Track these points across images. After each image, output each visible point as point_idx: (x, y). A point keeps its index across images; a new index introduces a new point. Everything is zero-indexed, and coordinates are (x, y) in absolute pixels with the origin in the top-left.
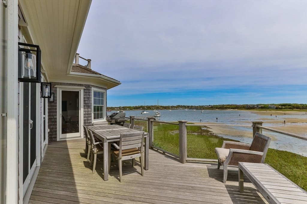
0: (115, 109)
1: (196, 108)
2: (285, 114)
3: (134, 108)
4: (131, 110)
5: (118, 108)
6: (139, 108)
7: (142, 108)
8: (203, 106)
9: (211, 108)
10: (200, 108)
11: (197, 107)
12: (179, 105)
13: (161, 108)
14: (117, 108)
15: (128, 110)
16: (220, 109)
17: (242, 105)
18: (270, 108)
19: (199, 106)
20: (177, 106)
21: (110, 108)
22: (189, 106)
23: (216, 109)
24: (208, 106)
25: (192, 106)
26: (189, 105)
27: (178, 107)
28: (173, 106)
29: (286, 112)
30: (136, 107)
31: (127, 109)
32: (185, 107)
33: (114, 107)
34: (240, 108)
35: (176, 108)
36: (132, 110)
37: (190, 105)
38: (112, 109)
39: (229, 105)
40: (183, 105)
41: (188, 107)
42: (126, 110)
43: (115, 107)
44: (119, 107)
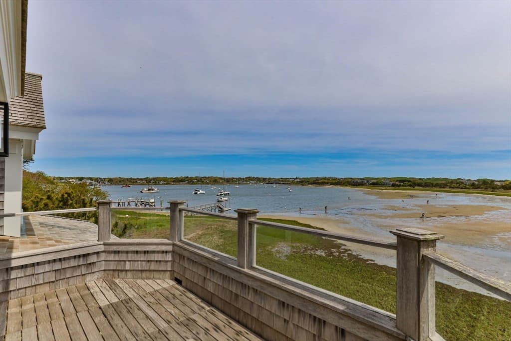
0: (138, 181)
1: (277, 182)
2: (412, 197)
3: (174, 181)
4: (167, 184)
5: (144, 181)
6: (182, 182)
7: (188, 180)
8: (286, 179)
9: (300, 183)
10: (283, 181)
11: (279, 180)
12: (250, 177)
13: (221, 181)
14: (141, 179)
15: (163, 184)
16: (315, 185)
17: (345, 179)
18: (384, 185)
19: (281, 179)
20: (246, 178)
21: (127, 179)
22: (266, 179)
23: (309, 184)
24: (295, 179)
25: (270, 179)
26: (265, 177)
27: (249, 179)
28: (240, 178)
29: (408, 191)
30: (177, 178)
31: (161, 182)
32: (258, 180)
33: (136, 178)
34: (344, 184)
35: (245, 182)
36: (169, 184)
37: (268, 177)
38: (132, 181)
39: (326, 178)
40: (256, 177)
41: (264, 179)
42: (159, 184)
43: (138, 179)
44: (144, 179)
